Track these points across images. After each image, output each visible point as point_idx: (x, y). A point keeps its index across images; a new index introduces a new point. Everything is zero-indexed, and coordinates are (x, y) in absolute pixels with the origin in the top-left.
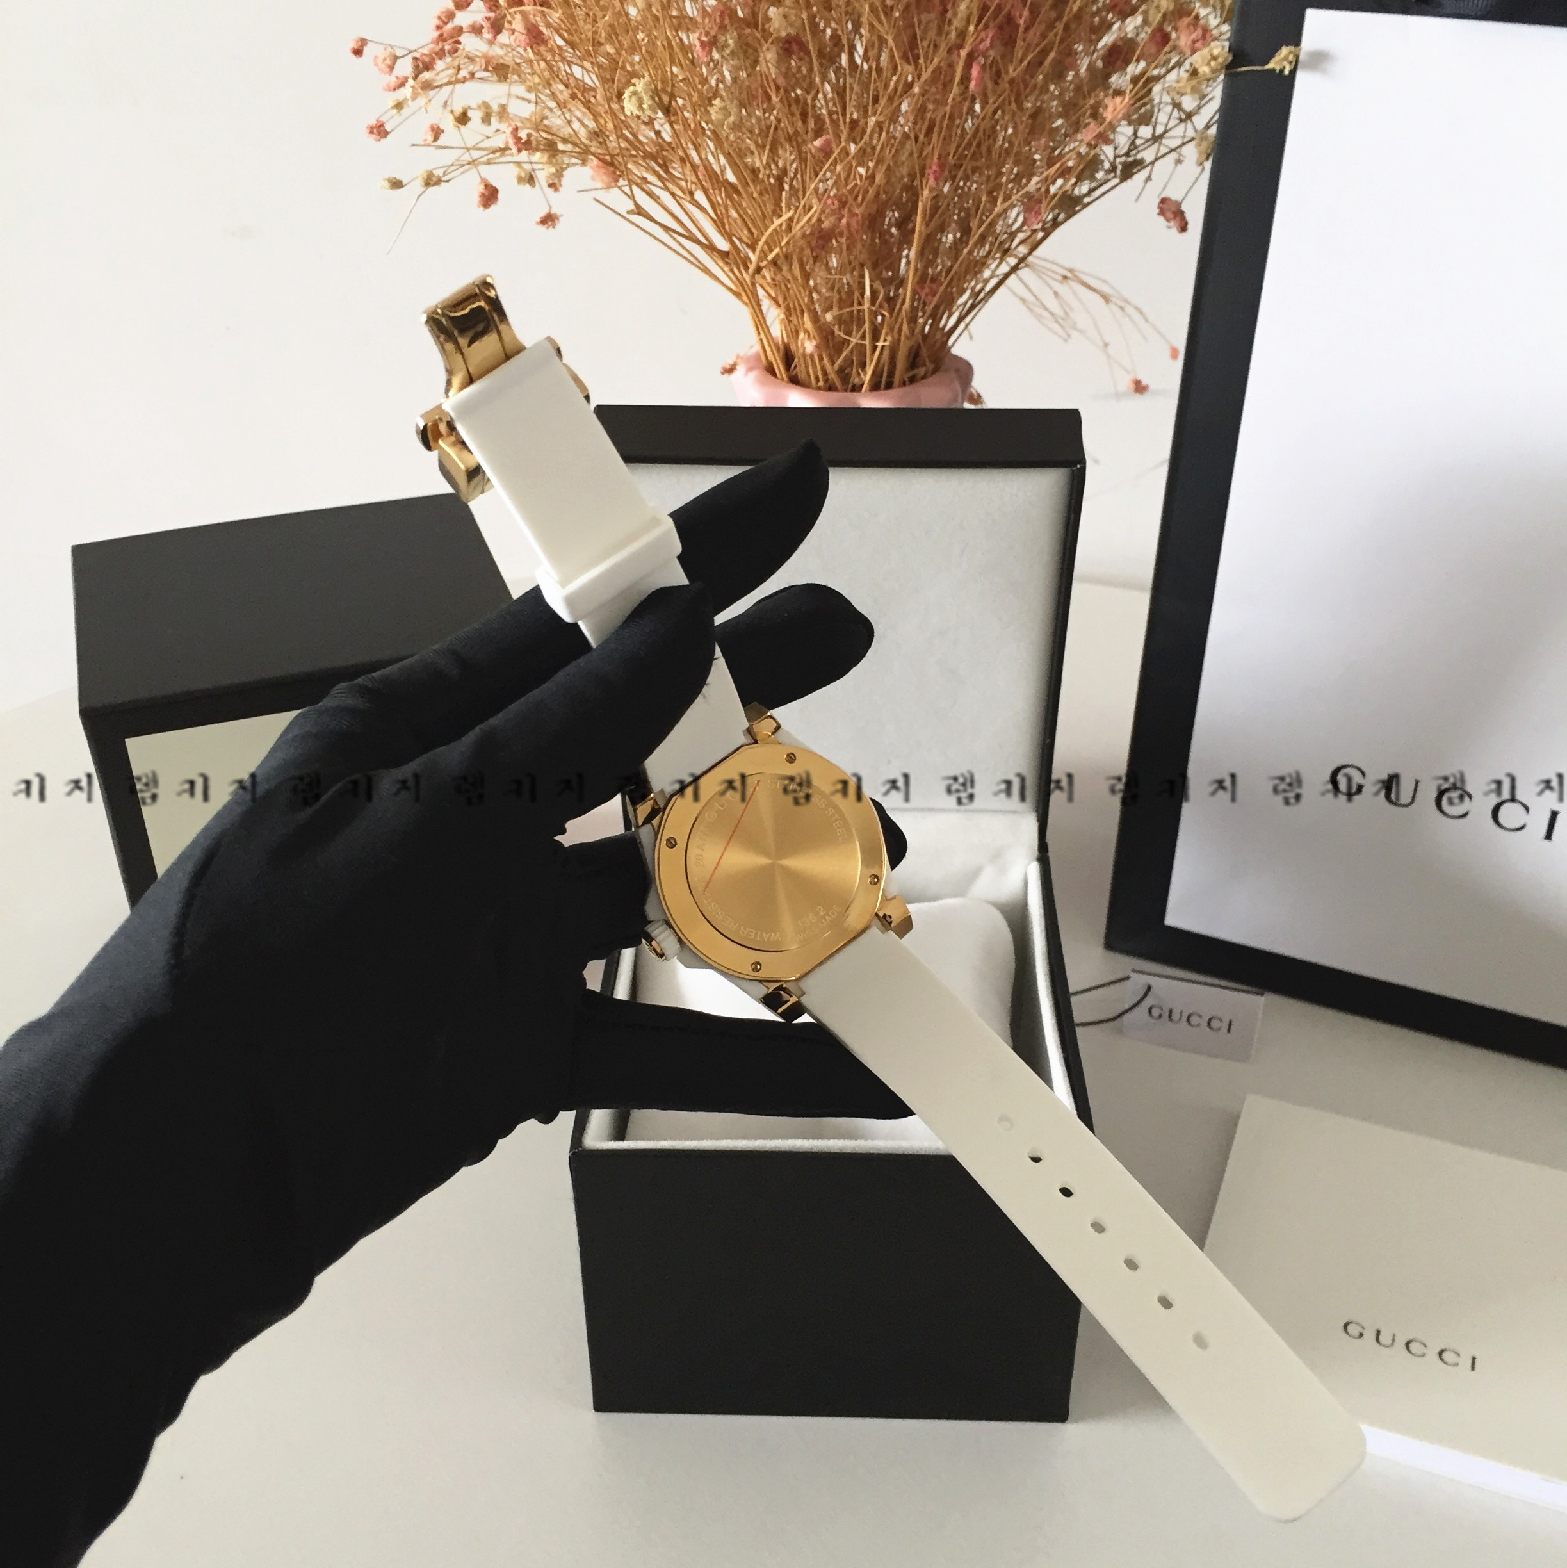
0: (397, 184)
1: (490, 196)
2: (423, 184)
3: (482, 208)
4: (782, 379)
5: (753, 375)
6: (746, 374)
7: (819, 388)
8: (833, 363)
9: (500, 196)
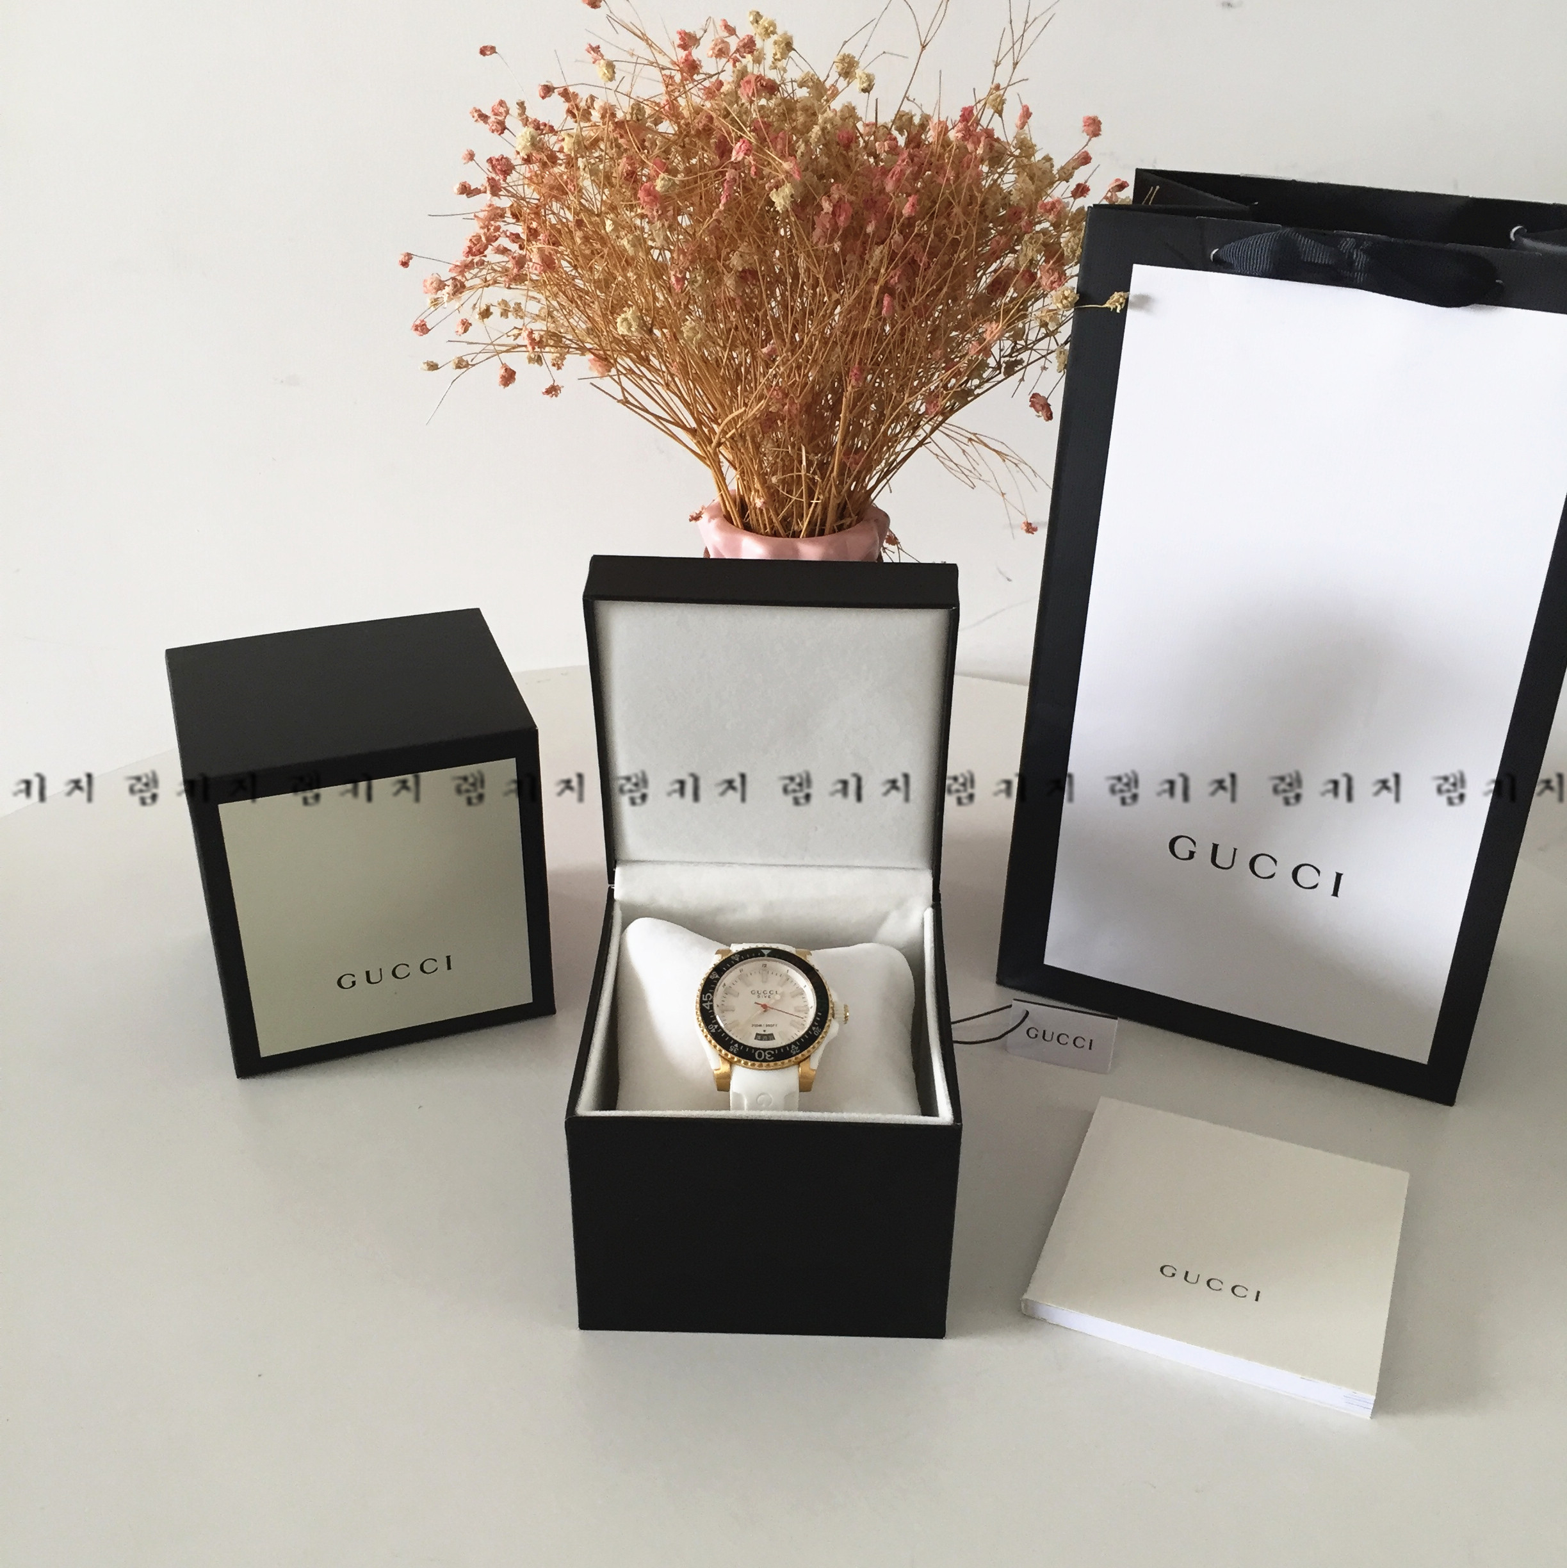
0: (433, 367)
1: (509, 377)
2: (455, 367)
3: (502, 387)
4: (738, 526)
5: (714, 522)
6: (709, 521)
7: (767, 534)
8: (778, 515)
9: (516, 376)
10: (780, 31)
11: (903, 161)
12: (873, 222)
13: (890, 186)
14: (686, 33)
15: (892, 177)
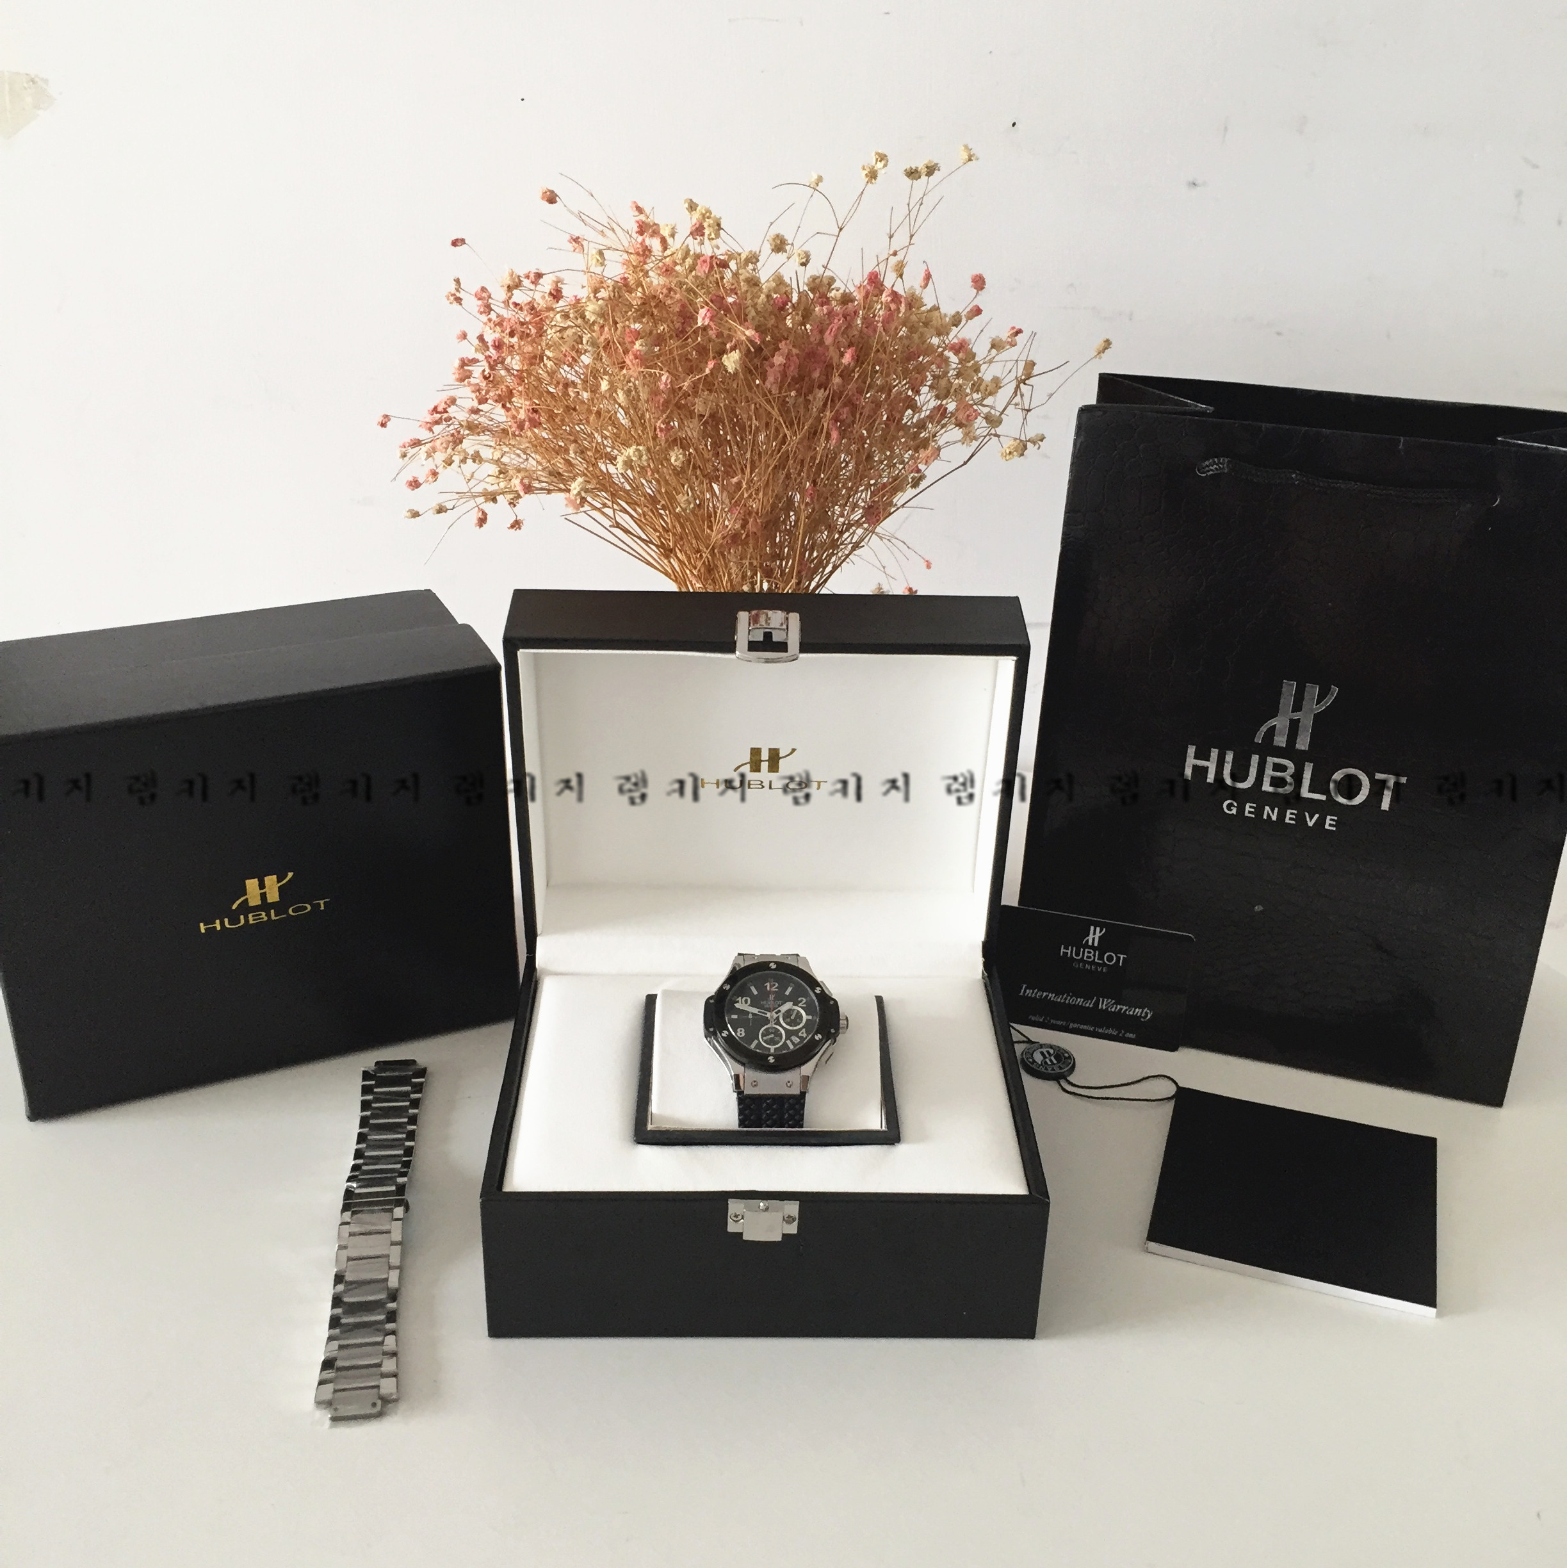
0: (415, 515)
1: (481, 518)
2: (435, 512)
3: (478, 527)
9: (488, 517)
10: (714, 215)
11: (839, 320)
12: (818, 371)
13: (828, 339)
15: (831, 332)
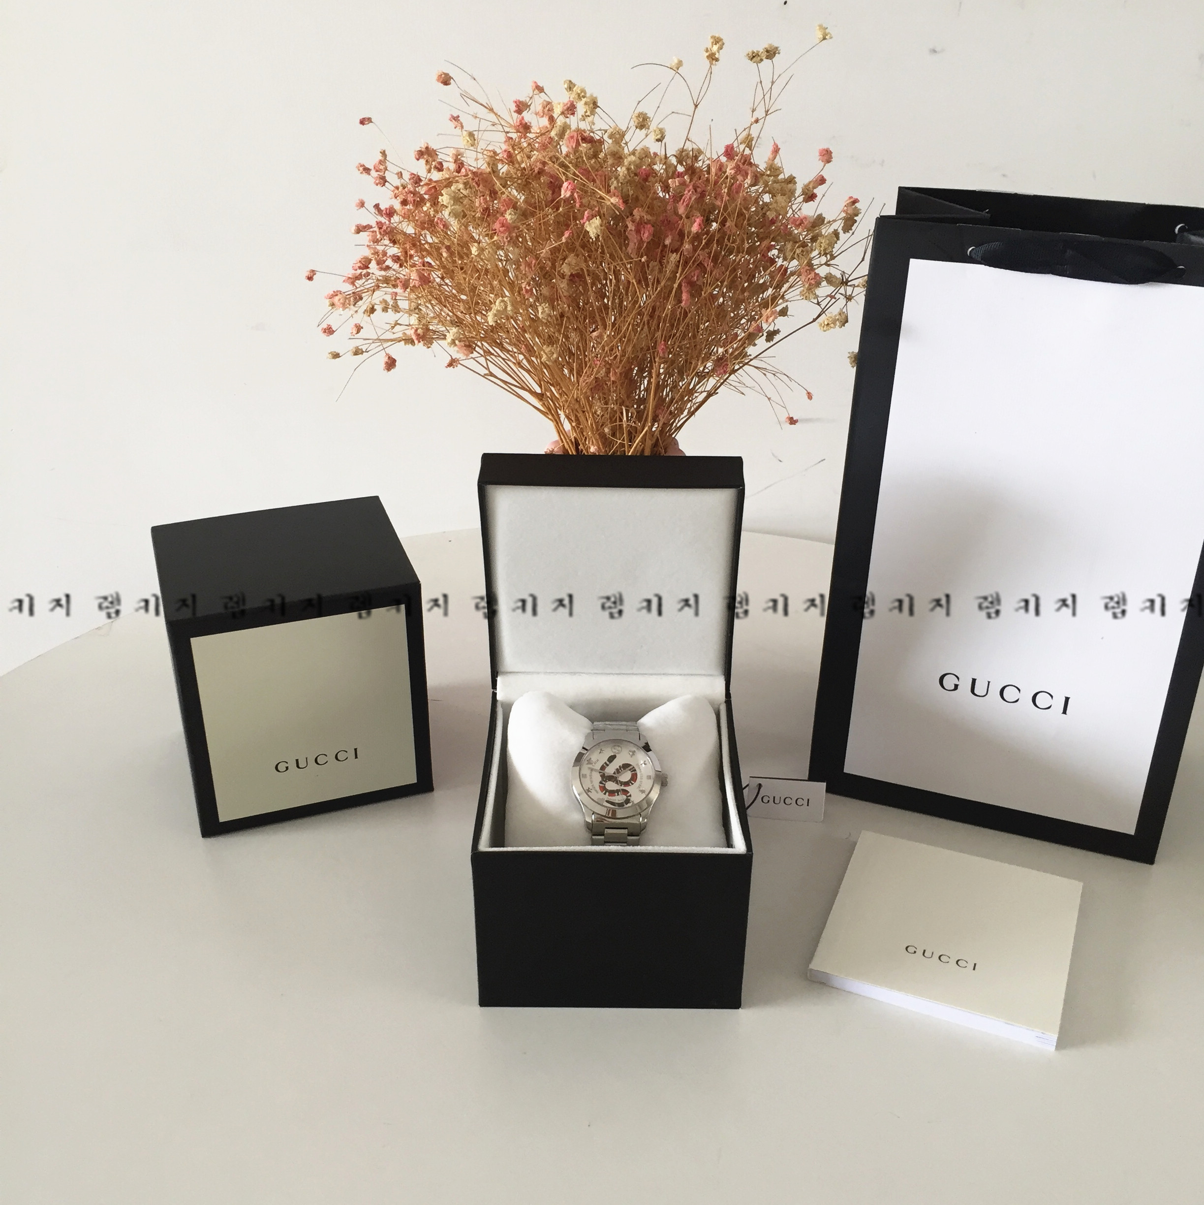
0: (336, 356)
1: (391, 364)
2: (353, 354)
3: (386, 370)
9: (396, 361)
10: (588, 95)
11: (689, 191)
12: (671, 237)
13: (681, 210)
14: (520, 102)
